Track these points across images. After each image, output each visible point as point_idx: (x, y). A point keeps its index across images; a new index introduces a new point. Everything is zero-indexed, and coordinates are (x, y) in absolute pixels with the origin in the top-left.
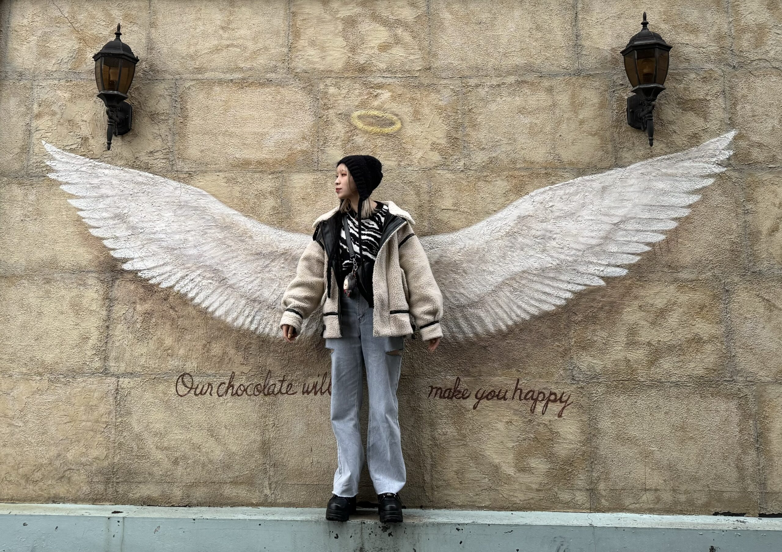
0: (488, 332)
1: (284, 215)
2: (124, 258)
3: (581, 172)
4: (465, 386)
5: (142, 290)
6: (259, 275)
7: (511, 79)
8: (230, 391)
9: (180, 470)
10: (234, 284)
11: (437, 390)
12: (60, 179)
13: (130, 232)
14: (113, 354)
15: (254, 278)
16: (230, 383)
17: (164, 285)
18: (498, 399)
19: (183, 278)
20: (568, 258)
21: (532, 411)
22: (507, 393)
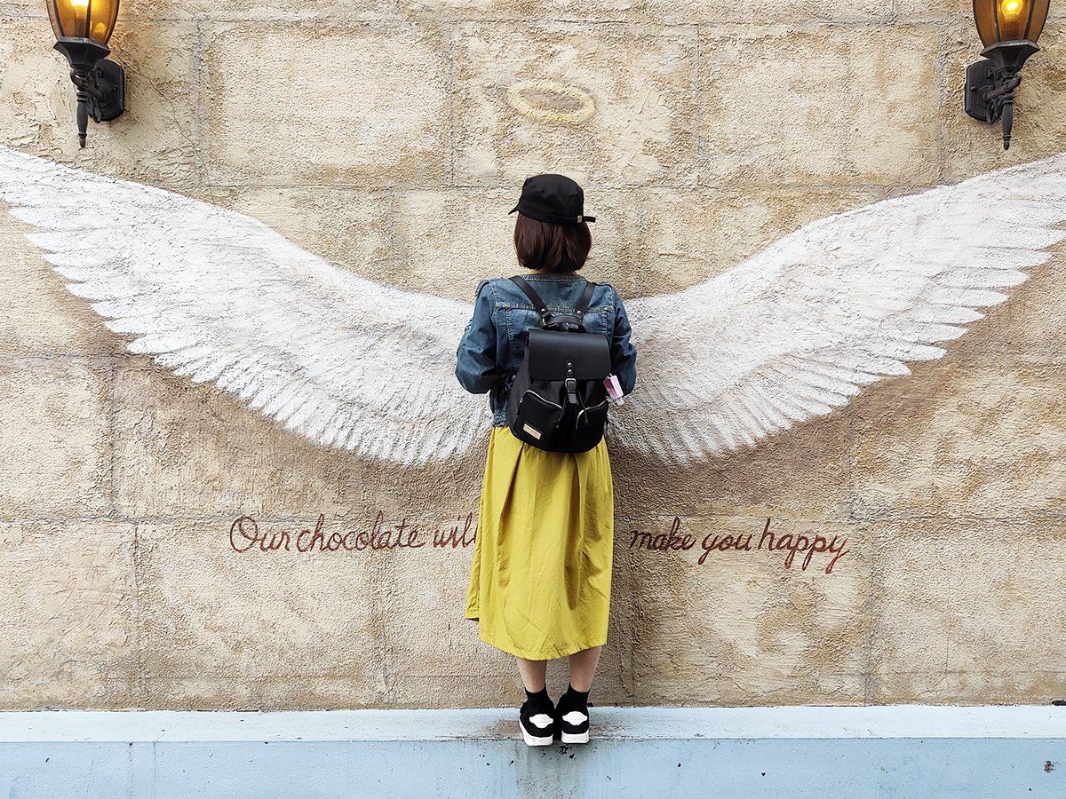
0: (727, 451)
1: (397, 264)
2: (129, 334)
3: (887, 192)
4: (688, 530)
5: (163, 387)
6: (358, 362)
8: (318, 543)
9: (244, 659)
10: (317, 377)
11: (644, 537)
12: (8, 198)
13: (136, 290)
14: (123, 488)
15: (350, 367)
16: (317, 531)
17: (199, 379)
18: (737, 548)
19: (230, 367)
21: (788, 565)
22: (751, 540)
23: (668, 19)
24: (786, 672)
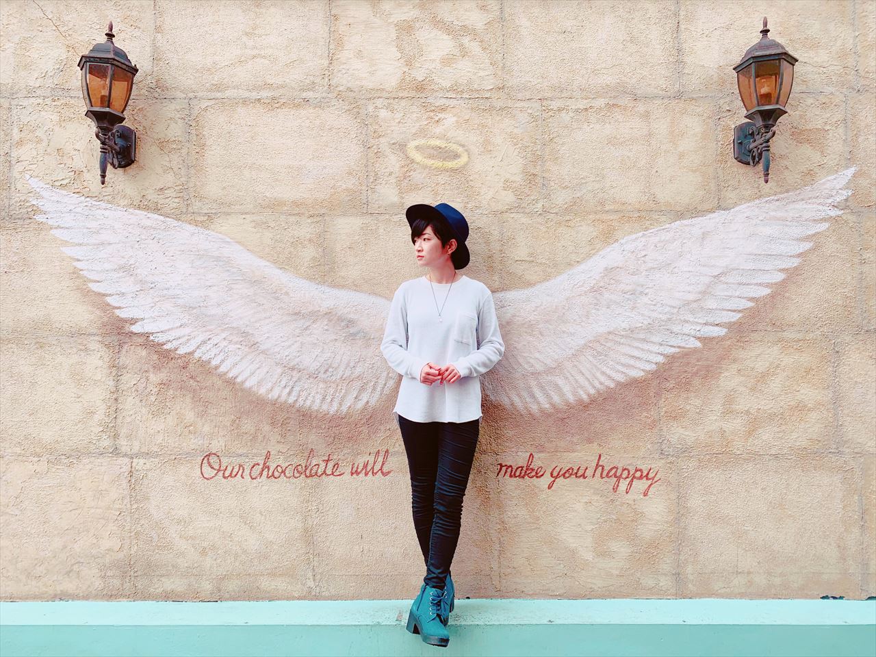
0: (567, 404)
1: (327, 268)
2: (132, 319)
3: (680, 215)
4: (539, 463)
5: (155, 357)
6: (298, 338)
7: (601, 102)
8: (265, 473)
9: (208, 562)
10: (268, 350)
11: (507, 469)
12: (50, 222)
13: (138, 287)
14: (123, 431)
15: (292, 342)
16: (264, 464)
17: (181, 351)
18: (576, 477)
19: (204, 342)
20: (661, 316)
21: (615, 489)
22: (587, 471)
23: (520, 96)
24: (616, 572)
